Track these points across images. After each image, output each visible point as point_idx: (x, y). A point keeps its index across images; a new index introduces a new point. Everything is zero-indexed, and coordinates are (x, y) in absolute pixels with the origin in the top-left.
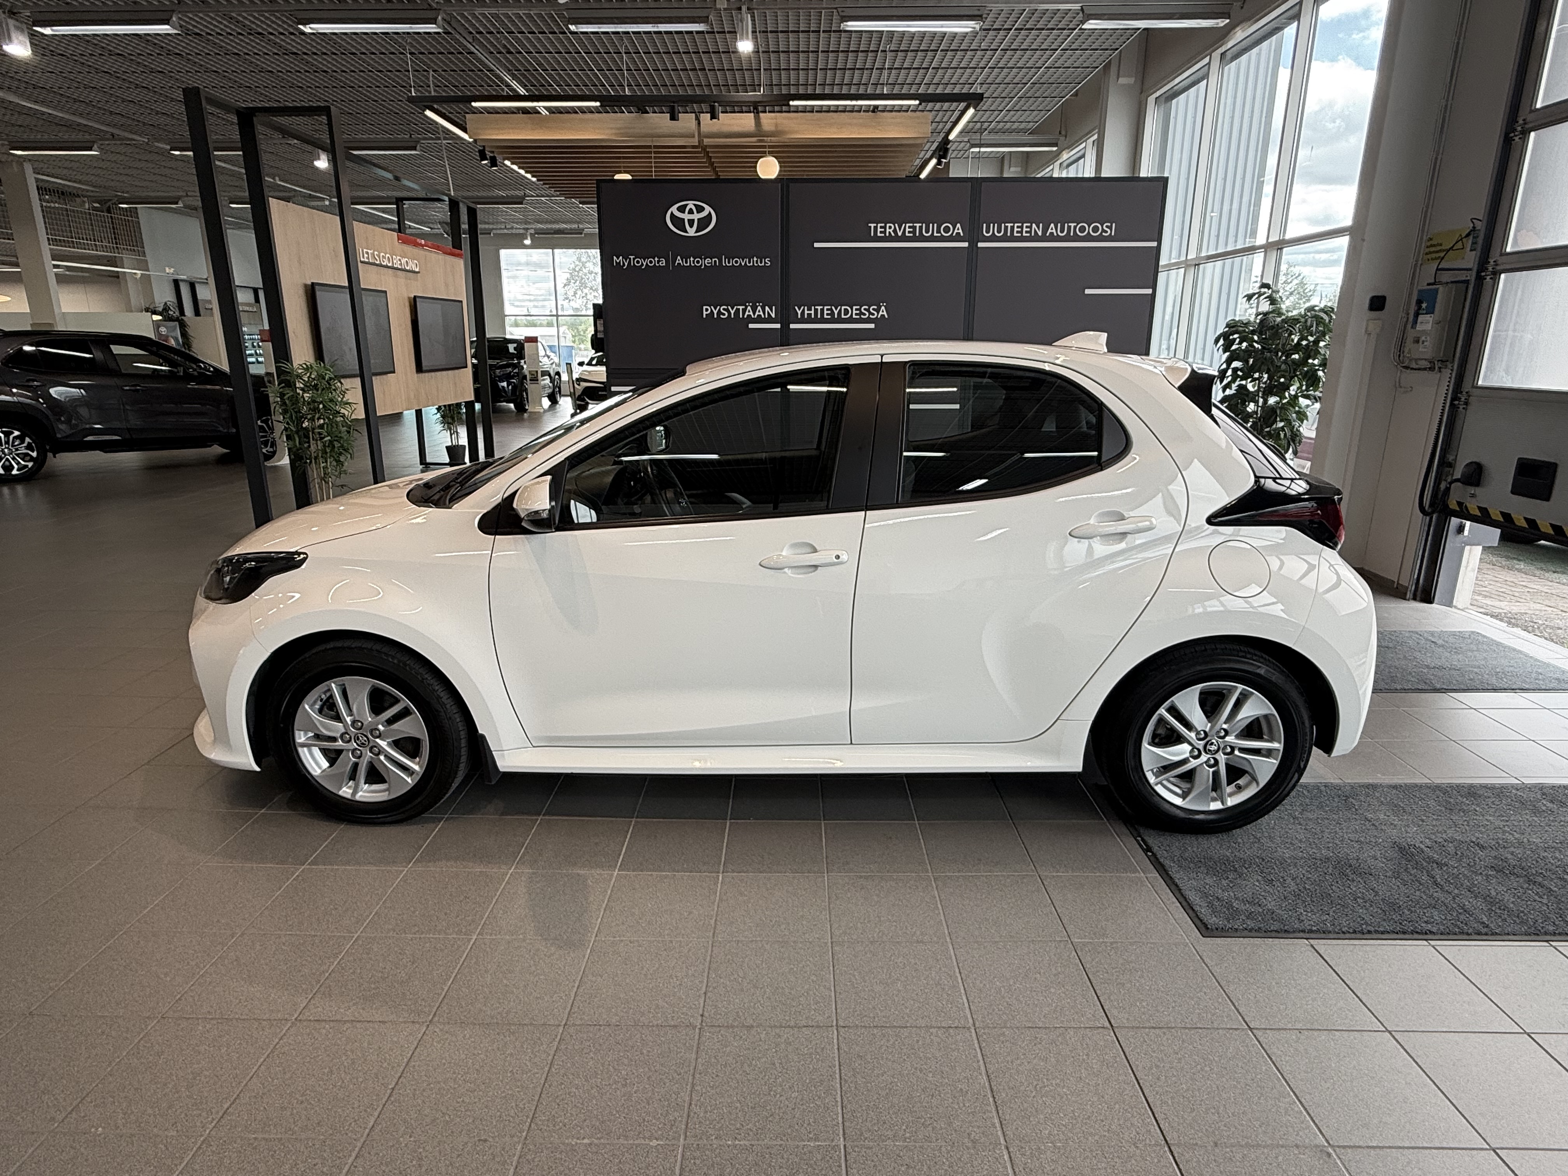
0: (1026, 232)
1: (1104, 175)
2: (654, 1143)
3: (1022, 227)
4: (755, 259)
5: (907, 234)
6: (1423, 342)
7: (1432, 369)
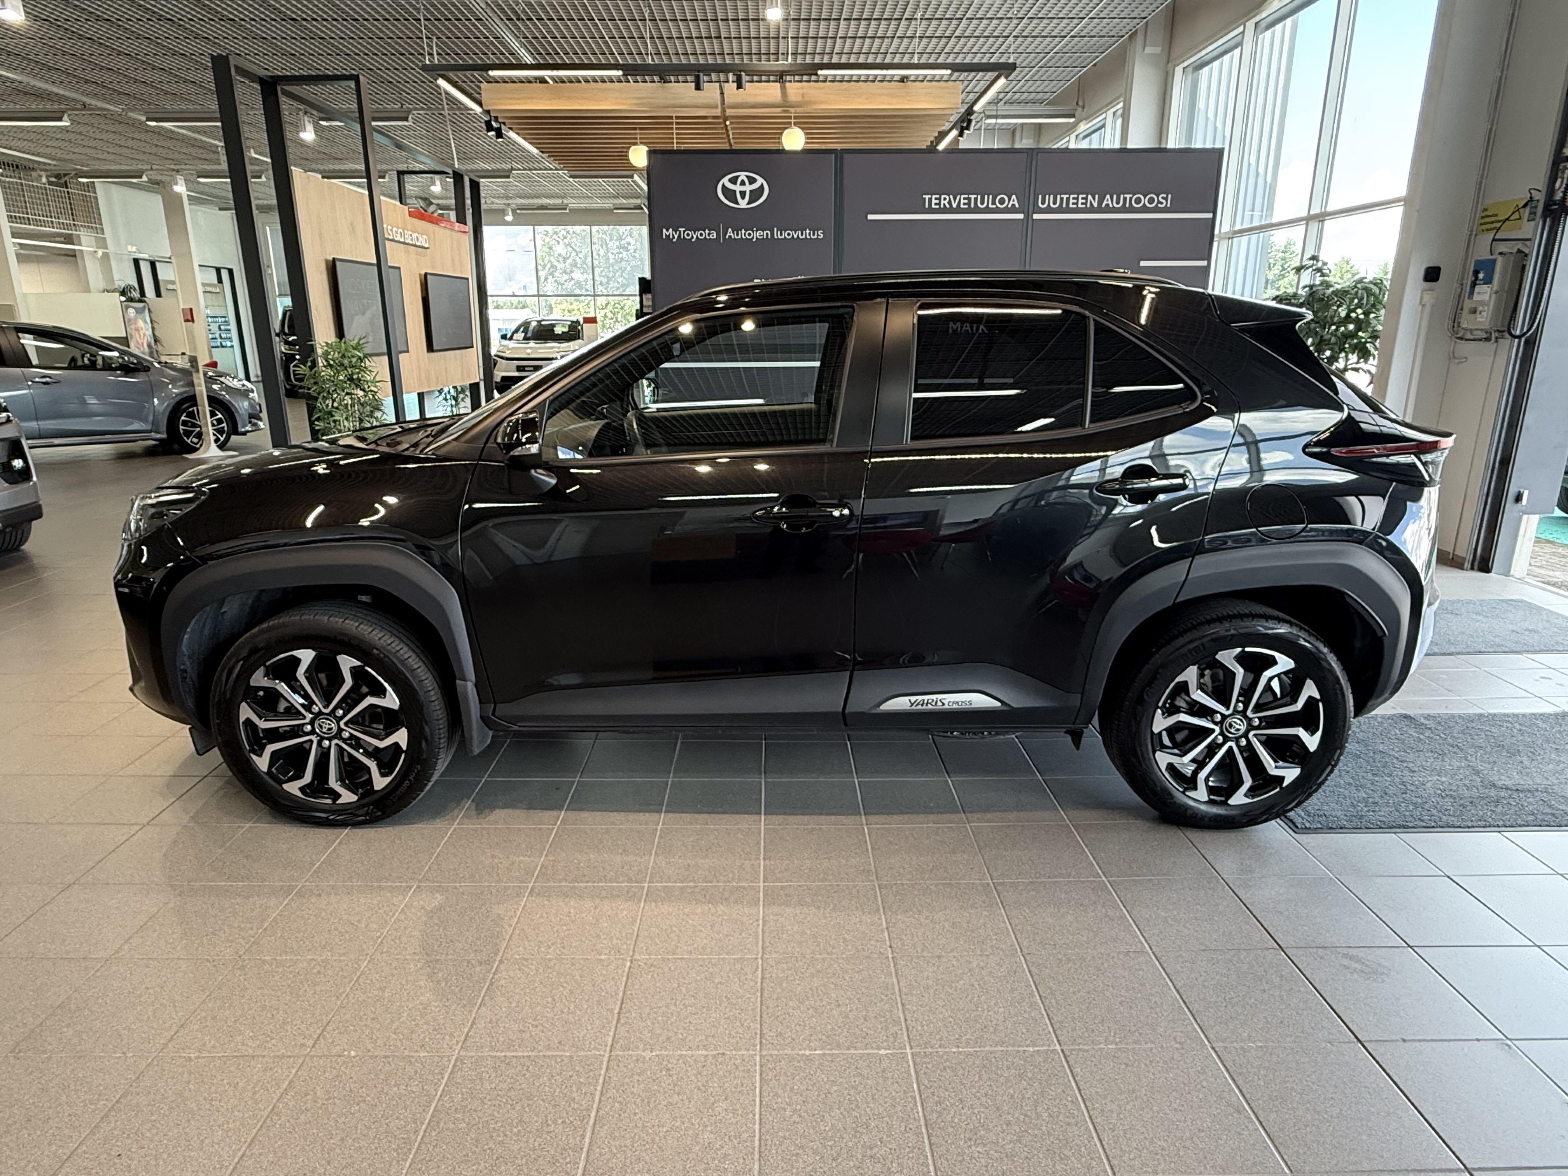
0: (1082, 204)
1: (1130, 145)
2: (883, 1052)
3: (1077, 199)
4: (808, 231)
5: (962, 206)
6: (1480, 313)
7: (1488, 339)
